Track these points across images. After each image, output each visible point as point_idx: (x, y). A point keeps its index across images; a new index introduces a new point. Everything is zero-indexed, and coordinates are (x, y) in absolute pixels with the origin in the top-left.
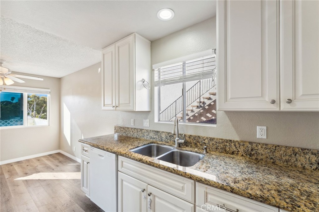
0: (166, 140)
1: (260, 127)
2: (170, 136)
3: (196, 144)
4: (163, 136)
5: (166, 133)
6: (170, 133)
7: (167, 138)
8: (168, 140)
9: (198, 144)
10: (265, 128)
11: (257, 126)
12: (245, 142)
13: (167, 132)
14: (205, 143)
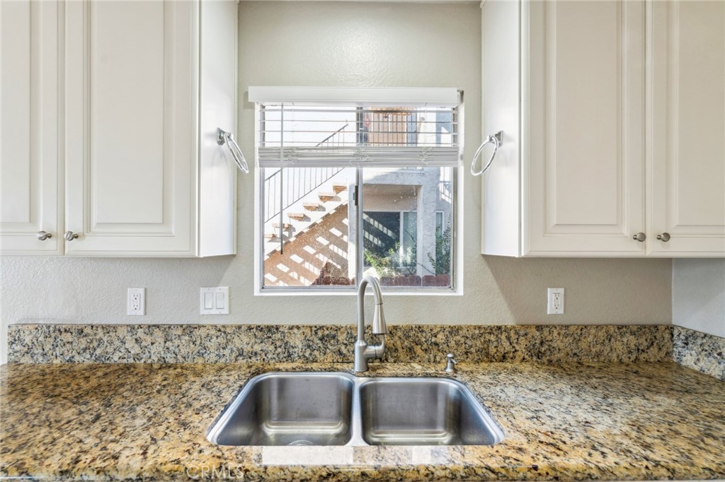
0: (307, 355)
1: (554, 290)
2: (321, 339)
3: (411, 349)
4: (297, 341)
5: (308, 331)
6: (321, 328)
7: (309, 346)
8: (316, 353)
9: (418, 348)
10: (561, 291)
11: (549, 289)
12: (528, 326)
13: (311, 327)
14: (436, 344)
